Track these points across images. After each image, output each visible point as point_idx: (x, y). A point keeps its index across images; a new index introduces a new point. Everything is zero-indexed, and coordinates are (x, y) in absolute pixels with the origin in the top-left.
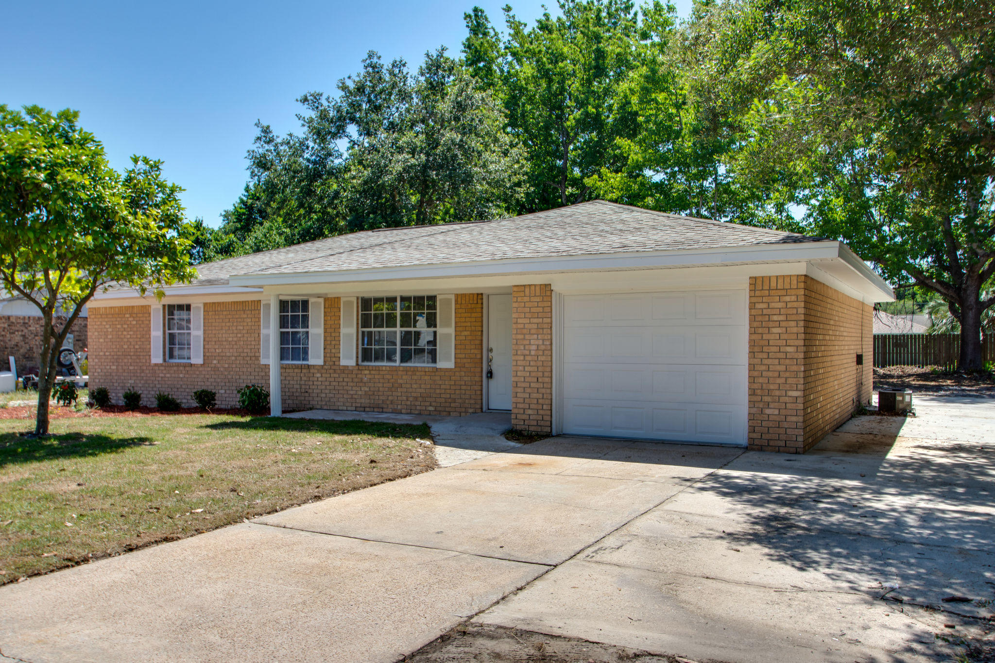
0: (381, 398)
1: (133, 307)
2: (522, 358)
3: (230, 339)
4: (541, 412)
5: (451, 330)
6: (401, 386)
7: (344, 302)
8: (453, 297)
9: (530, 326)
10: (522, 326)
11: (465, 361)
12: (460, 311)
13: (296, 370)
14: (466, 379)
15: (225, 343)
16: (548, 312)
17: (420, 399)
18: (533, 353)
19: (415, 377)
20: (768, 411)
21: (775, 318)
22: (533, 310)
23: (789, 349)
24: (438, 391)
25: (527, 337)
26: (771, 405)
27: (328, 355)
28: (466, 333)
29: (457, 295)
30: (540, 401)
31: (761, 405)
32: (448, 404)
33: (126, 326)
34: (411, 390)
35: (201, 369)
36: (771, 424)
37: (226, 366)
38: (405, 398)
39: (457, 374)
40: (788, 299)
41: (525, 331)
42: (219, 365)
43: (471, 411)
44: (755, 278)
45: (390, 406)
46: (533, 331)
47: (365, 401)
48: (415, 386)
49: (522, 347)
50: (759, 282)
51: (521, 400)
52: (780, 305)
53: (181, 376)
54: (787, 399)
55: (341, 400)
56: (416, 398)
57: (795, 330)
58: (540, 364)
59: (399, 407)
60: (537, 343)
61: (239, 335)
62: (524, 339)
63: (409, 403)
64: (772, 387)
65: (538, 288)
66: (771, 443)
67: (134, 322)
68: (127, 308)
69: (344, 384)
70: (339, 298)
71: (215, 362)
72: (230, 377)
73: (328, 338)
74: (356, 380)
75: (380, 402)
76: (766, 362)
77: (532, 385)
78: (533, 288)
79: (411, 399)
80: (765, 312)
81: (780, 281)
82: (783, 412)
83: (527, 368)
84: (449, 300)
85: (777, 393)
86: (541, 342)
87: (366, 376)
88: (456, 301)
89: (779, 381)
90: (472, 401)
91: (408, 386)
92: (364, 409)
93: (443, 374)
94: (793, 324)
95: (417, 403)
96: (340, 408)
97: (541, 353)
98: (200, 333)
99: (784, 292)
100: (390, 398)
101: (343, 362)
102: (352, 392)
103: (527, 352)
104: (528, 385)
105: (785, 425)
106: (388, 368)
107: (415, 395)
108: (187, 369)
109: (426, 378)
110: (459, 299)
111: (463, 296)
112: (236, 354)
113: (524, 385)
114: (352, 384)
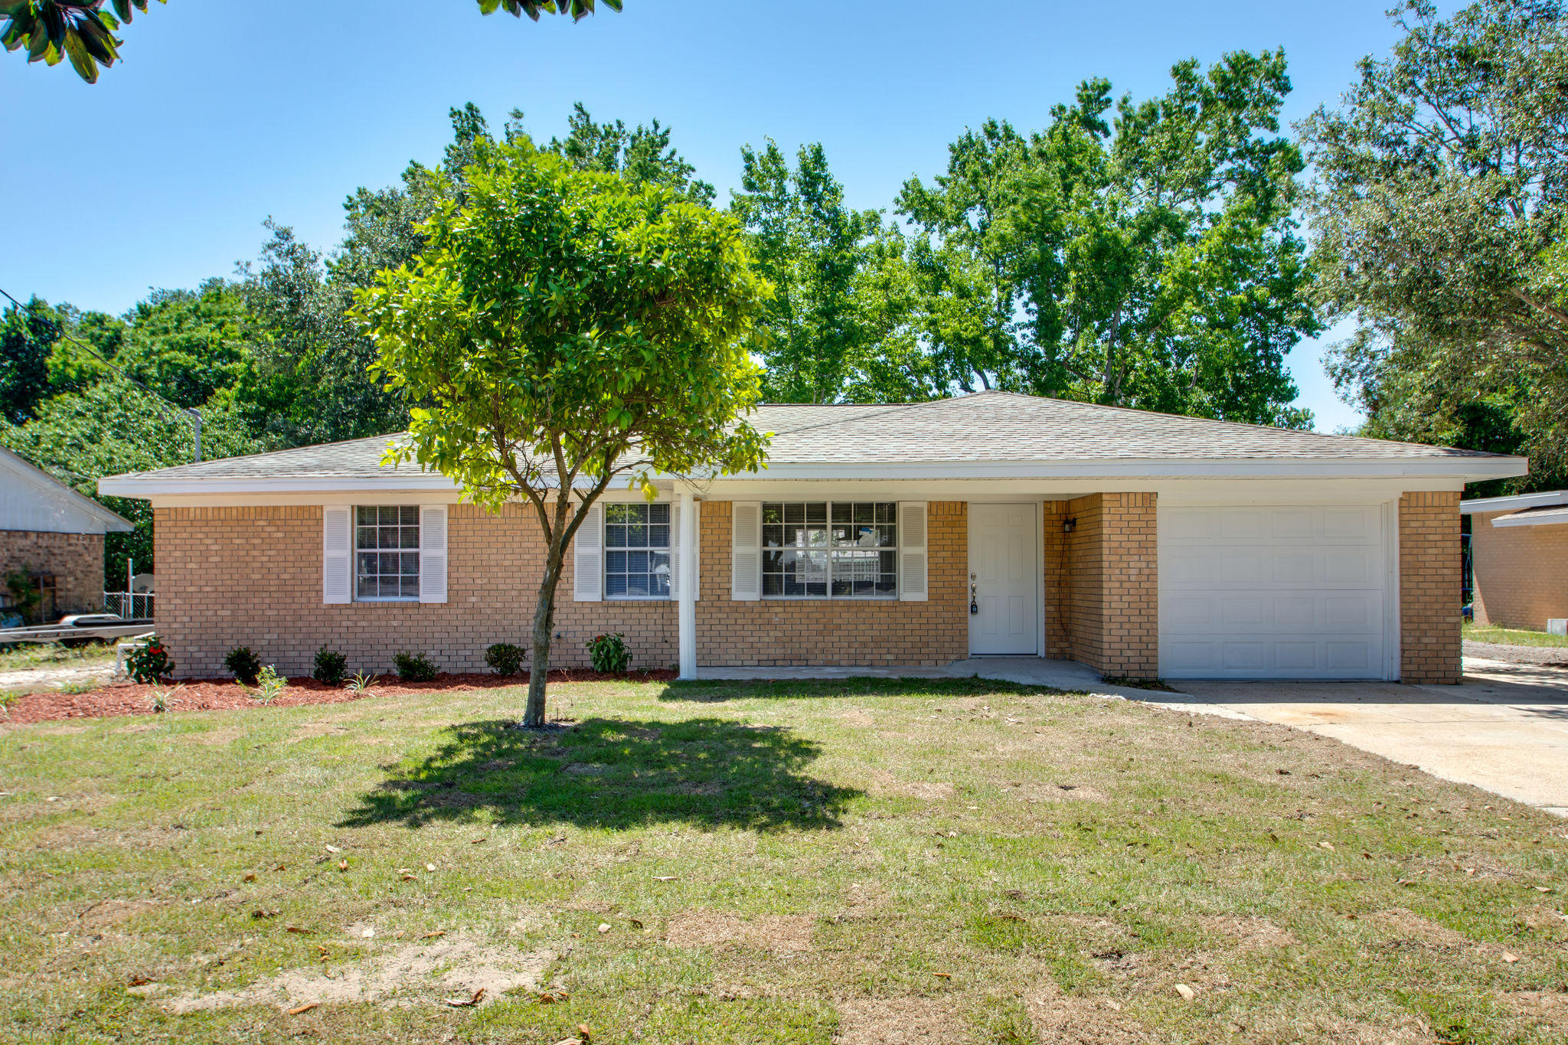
0: (804, 645)
1: (276, 508)
2: (1117, 585)
3: (507, 563)
4: (1145, 653)
5: (923, 550)
6: (839, 627)
7: (738, 509)
8: (925, 506)
9: (1129, 545)
10: (1117, 545)
11: (943, 591)
12: (936, 524)
13: (645, 610)
14: (945, 615)
15: (495, 569)
16: (1150, 528)
17: (872, 645)
18: (1133, 578)
19: (863, 615)
20: (1425, 640)
21: (1431, 537)
22: (1132, 524)
23: (1445, 571)
24: (900, 633)
25: (1124, 558)
26: (1429, 633)
27: (707, 586)
28: (944, 554)
29: (930, 503)
30: (1144, 639)
31: (1418, 634)
32: (916, 651)
33: (257, 541)
34: (855, 633)
35: (441, 611)
36: (1428, 654)
37: (499, 605)
38: (846, 645)
39: (931, 609)
40: (1443, 517)
41: (1121, 551)
42: (482, 605)
43: (953, 657)
44: (1409, 493)
45: (822, 656)
46: (1132, 551)
47: (776, 652)
48: (862, 627)
49: (1117, 571)
50: (1413, 497)
51: (1118, 639)
52: (1435, 523)
53: (395, 623)
54: (1445, 626)
55: (733, 651)
56: (864, 644)
57: (1452, 551)
58: (1144, 592)
59: (836, 657)
60: (1139, 565)
61: (527, 557)
62: (1121, 561)
63: (853, 651)
64: (1429, 613)
65: (1139, 498)
66: (1430, 675)
67: (280, 535)
68: (261, 510)
69: (737, 628)
70: (729, 504)
71: (473, 599)
72: (505, 622)
73: (707, 561)
74: (760, 621)
75: (803, 651)
76: (1421, 585)
77: (1133, 619)
78: (1132, 497)
79: (856, 645)
80: (1420, 531)
81: (1436, 498)
82: (1441, 640)
83: (1124, 598)
84: (920, 510)
85: (1435, 619)
86: (1144, 565)
87: (777, 615)
88: (930, 511)
89: (1436, 606)
90: (956, 645)
91: (850, 627)
92: (774, 663)
93: (908, 609)
94: (1449, 544)
95: (866, 651)
96: (731, 663)
97: (1144, 578)
98: (443, 553)
99: (1439, 510)
100: (820, 645)
101: (737, 596)
102: (751, 640)
103: (1125, 578)
104: (1126, 619)
105: (1444, 654)
106: (818, 604)
107: (863, 639)
108: (409, 611)
109: (881, 615)
110: (934, 511)
111: (940, 504)
112: (519, 587)
113: (1120, 619)
114: (751, 628)
